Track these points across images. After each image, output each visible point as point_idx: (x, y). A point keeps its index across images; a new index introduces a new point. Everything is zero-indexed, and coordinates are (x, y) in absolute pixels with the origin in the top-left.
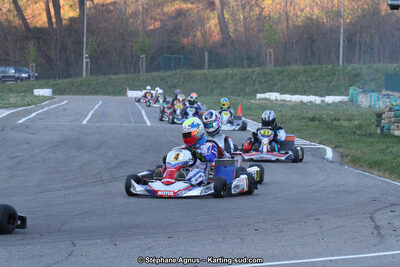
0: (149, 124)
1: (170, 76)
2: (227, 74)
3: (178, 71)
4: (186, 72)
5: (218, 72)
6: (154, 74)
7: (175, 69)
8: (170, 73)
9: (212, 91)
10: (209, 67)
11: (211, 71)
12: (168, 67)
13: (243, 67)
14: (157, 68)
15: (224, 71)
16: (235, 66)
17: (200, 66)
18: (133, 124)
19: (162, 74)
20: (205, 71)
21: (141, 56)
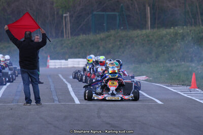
0: (77, 102)
1: (102, 40)
2: (176, 34)
3: (112, 32)
4: (123, 33)
5: (164, 31)
6: (82, 37)
7: (108, 30)
8: (102, 35)
9: (157, 56)
10: (153, 27)
11: (155, 30)
12: (99, 28)
13: (196, 24)
14: (86, 30)
15: (172, 30)
16: (186, 23)
17: (142, 26)
18: (57, 103)
19: (91, 37)
20: (148, 31)
21: (64, 15)
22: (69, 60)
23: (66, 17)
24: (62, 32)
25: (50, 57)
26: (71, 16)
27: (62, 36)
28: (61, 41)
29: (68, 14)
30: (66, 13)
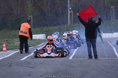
21: (111, 7)
22: (114, 33)
23: (112, 8)
24: (110, 17)
25: (103, 31)
26: (115, 8)
27: (110, 19)
28: (109, 22)
29: (113, 7)
30: (112, 6)
